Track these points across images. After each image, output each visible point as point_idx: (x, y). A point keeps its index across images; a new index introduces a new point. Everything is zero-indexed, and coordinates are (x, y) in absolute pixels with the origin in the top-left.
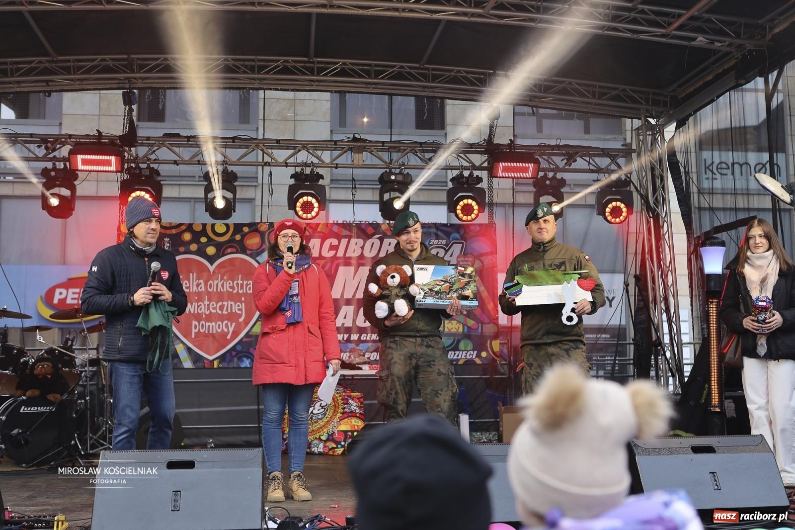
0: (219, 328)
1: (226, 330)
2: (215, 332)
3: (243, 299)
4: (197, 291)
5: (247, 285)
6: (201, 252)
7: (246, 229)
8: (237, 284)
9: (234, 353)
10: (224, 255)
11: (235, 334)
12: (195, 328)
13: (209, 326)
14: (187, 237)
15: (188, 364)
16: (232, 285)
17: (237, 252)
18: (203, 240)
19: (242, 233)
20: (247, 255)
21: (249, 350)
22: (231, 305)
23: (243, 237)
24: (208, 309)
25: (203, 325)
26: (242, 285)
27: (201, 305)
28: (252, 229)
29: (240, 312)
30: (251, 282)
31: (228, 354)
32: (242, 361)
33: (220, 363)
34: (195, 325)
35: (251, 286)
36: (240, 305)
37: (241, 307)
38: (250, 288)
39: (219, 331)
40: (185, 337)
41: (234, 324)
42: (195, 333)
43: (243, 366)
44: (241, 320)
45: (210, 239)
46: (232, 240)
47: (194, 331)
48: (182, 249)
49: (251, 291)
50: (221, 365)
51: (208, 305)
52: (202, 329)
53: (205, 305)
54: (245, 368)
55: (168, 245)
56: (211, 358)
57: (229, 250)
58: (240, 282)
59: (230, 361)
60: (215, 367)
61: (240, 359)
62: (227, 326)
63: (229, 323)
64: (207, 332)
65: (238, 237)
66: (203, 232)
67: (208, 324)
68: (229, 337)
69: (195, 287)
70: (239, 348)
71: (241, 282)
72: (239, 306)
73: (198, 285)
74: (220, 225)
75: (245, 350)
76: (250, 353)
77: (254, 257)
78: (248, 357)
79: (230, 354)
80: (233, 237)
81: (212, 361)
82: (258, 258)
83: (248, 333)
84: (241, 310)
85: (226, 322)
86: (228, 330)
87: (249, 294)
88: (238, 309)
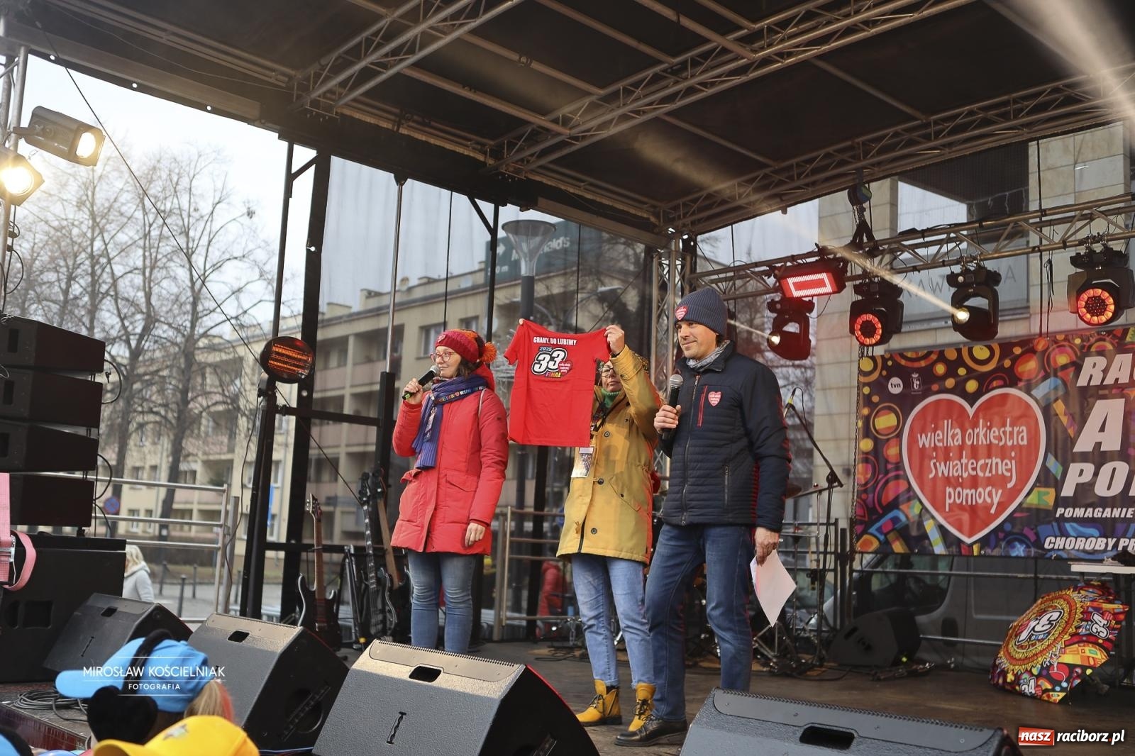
0: (980, 497)
1: (989, 500)
2: (974, 503)
3: (1013, 454)
4: (952, 444)
5: (1019, 433)
6: (959, 390)
7: (1017, 351)
8: (1004, 433)
9: (1001, 535)
10: (988, 391)
11: (1002, 506)
12: (950, 497)
13: (967, 495)
14: (940, 369)
15: (939, 549)
16: (997, 434)
17: (1005, 386)
18: (962, 371)
19: (1012, 357)
20: (1020, 389)
21: (1023, 529)
22: (997, 464)
23: (1015, 360)
24: (966, 469)
25: (959, 493)
26: (1011, 433)
27: (957, 464)
28: (1025, 349)
29: (1008, 474)
30: (1024, 428)
31: (993, 537)
32: (1014, 547)
33: (981, 549)
34: (950, 493)
35: (1025, 434)
36: (1009, 463)
37: (1009, 467)
38: (1022, 437)
39: (980, 501)
40: (937, 509)
41: (1000, 492)
42: (949, 504)
43: (1014, 554)
44: (1010, 485)
45: (969, 370)
46: (1000, 368)
47: (948, 501)
48: (935, 387)
49: (1025, 442)
50: (983, 552)
51: (967, 465)
52: (959, 498)
53: (962, 465)
54: (1017, 557)
55: (918, 383)
56: (968, 541)
57: (995, 384)
58: (1008, 429)
59: (995, 546)
60: (975, 554)
61: (1010, 544)
62: (990, 494)
63: (994, 491)
64: (964, 503)
65: (1007, 363)
66: (960, 362)
67: (965, 491)
68: (993, 511)
69: (950, 439)
70: (1008, 527)
71: (1011, 429)
72: (1006, 464)
73: (953, 436)
74: (981, 349)
75: (1016, 530)
76: (1026, 537)
77: (1028, 391)
78: (1021, 542)
79: (997, 536)
80: (1000, 364)
81: (971, 546)
82: (1033, 392)
83: (1020, 504)
84: (1010, 470)
85: (989, 488)
86: (992, 500)
87: (1020, 446)
88: (1006, 470)
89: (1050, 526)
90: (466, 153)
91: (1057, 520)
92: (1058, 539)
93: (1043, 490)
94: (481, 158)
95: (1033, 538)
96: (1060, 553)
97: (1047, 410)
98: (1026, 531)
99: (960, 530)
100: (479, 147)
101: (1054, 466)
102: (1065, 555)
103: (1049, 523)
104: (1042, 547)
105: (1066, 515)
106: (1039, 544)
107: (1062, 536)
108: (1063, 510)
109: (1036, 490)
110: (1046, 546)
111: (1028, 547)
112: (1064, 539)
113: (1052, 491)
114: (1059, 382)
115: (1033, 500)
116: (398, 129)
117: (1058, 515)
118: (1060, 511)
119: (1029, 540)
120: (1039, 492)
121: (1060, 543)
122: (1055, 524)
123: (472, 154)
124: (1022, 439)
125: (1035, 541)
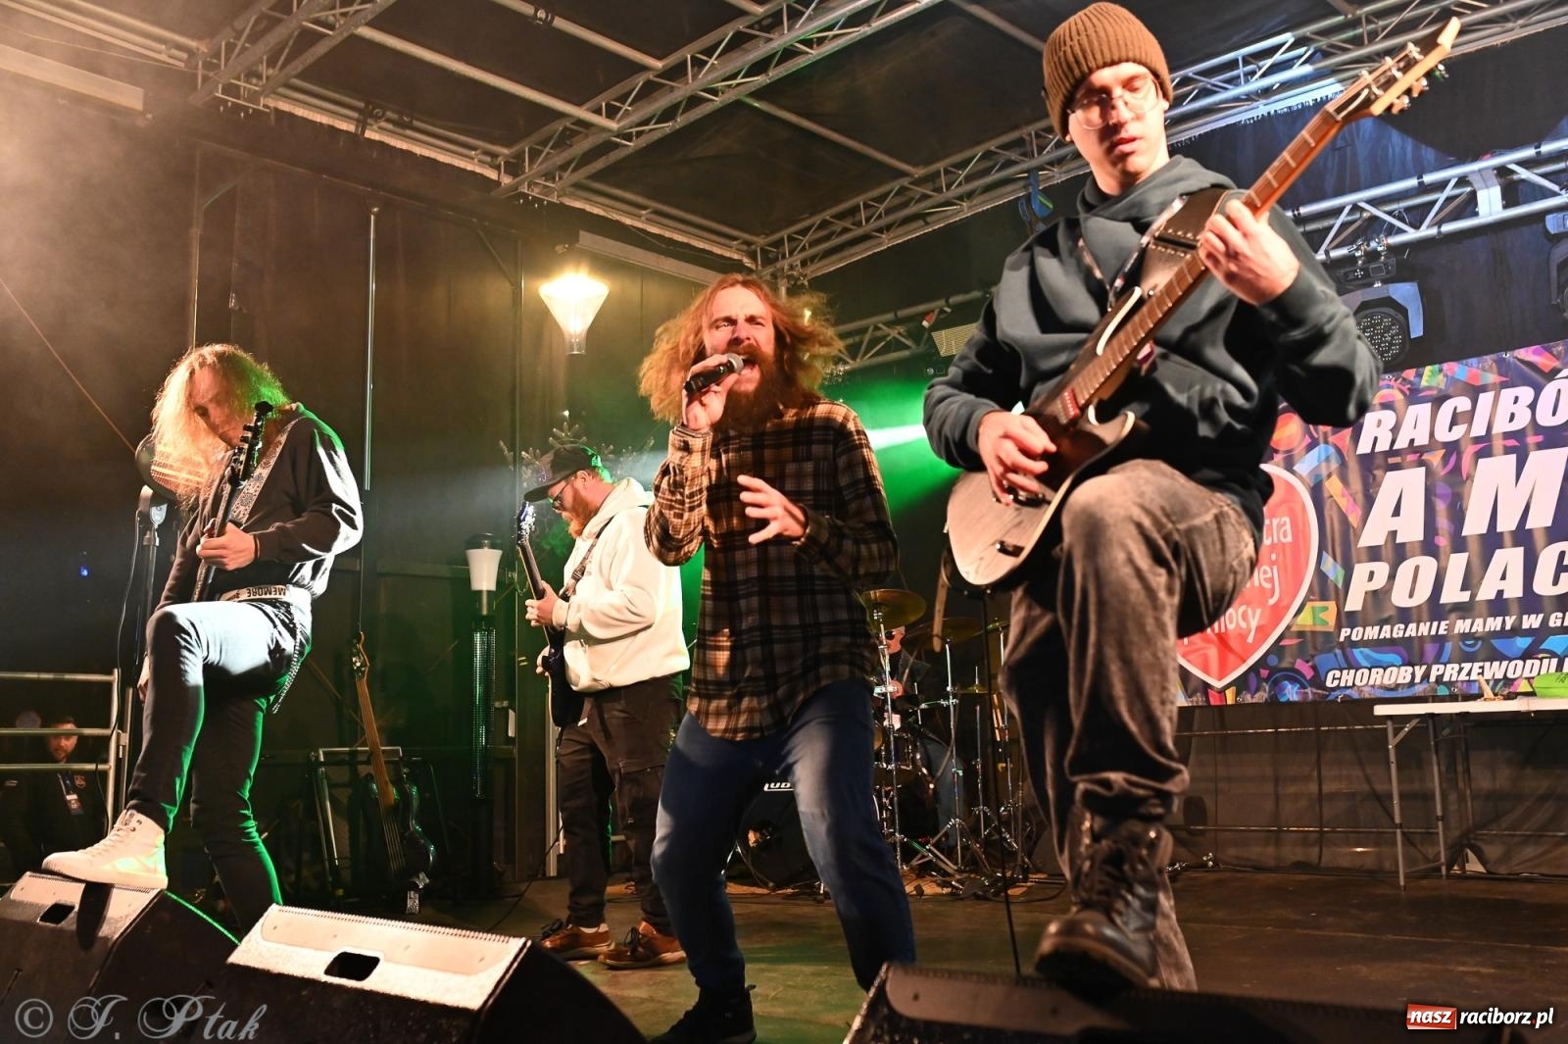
0: (1231, 622)
1: (1243, 625)
2: (1223, 630)
3: (1274, 557)
5: (1280, 526)
9: (1264, 673)
11: (1263, 632)
20: (1278, 464)
21: (1294, 663)
26: (1270, 527)
29: (1268, 586)
30: (1287, 520)
31: (1252, 677)
33: (1238, 694)
35: (1288, 527)
36: (1268, 569)
37: (1269, 575)
38: (1285, 531)
39: (1232, 626)
41: (1258, 612)
44: (1272, 601)
49: (1289, 539)
50: (1239, 700)
56: (1218, 684)
59: (1257, 690)
60: (1230, 702)
62: (1245, 616)
63: (1250, 612)
68: (1250, 639)
71: (1268, 521)
72: (1265, 572)
75: (1285, 664)
76: (1298, 672)
77: (1290, 467)
78: (1293, 680)
79: (1258, 674)
81: (1222, 691)
82: (1296, 468)
83: (1288, 627)
84: (1271, 580)
85: (1243, 608)
86: (1248, 624)
87: (1283, 544)
88: (1265, 579)
89: (1331, 655)
90: (469, 167)
91: (1341, 646)
92: (1345, 672)
93: (1319, 604)
94: (492, 175)
95: (1309, 674)
96: (1348, 692)
97: (1317, 491)
98: (1300, 664)
99: (1206, 671)
100: (488, 159)
101: (1333, 569)
102: (1355, 694)
103: (1330, 650)
104: (1322, 685)
105: (1354, 638)
106: (1318, 681)
107: (1349, 668)
108: (1349, 630)
109: (1309, 605)
110: (1329, 684)
111: (1303, 687)
112: (1352, 672)
113: (1332, 605)
114: (1332, 450)
115: (1306, 620)
116: (363, 132)
117: (1342, 639)
118: (1345, 632)
119: (1304, 677)
120: (1313, 608)
121: (1347, 677)
122: (1338, 651)
123: (478, 170)
124: (1285, 536)
125: (1313, 677)
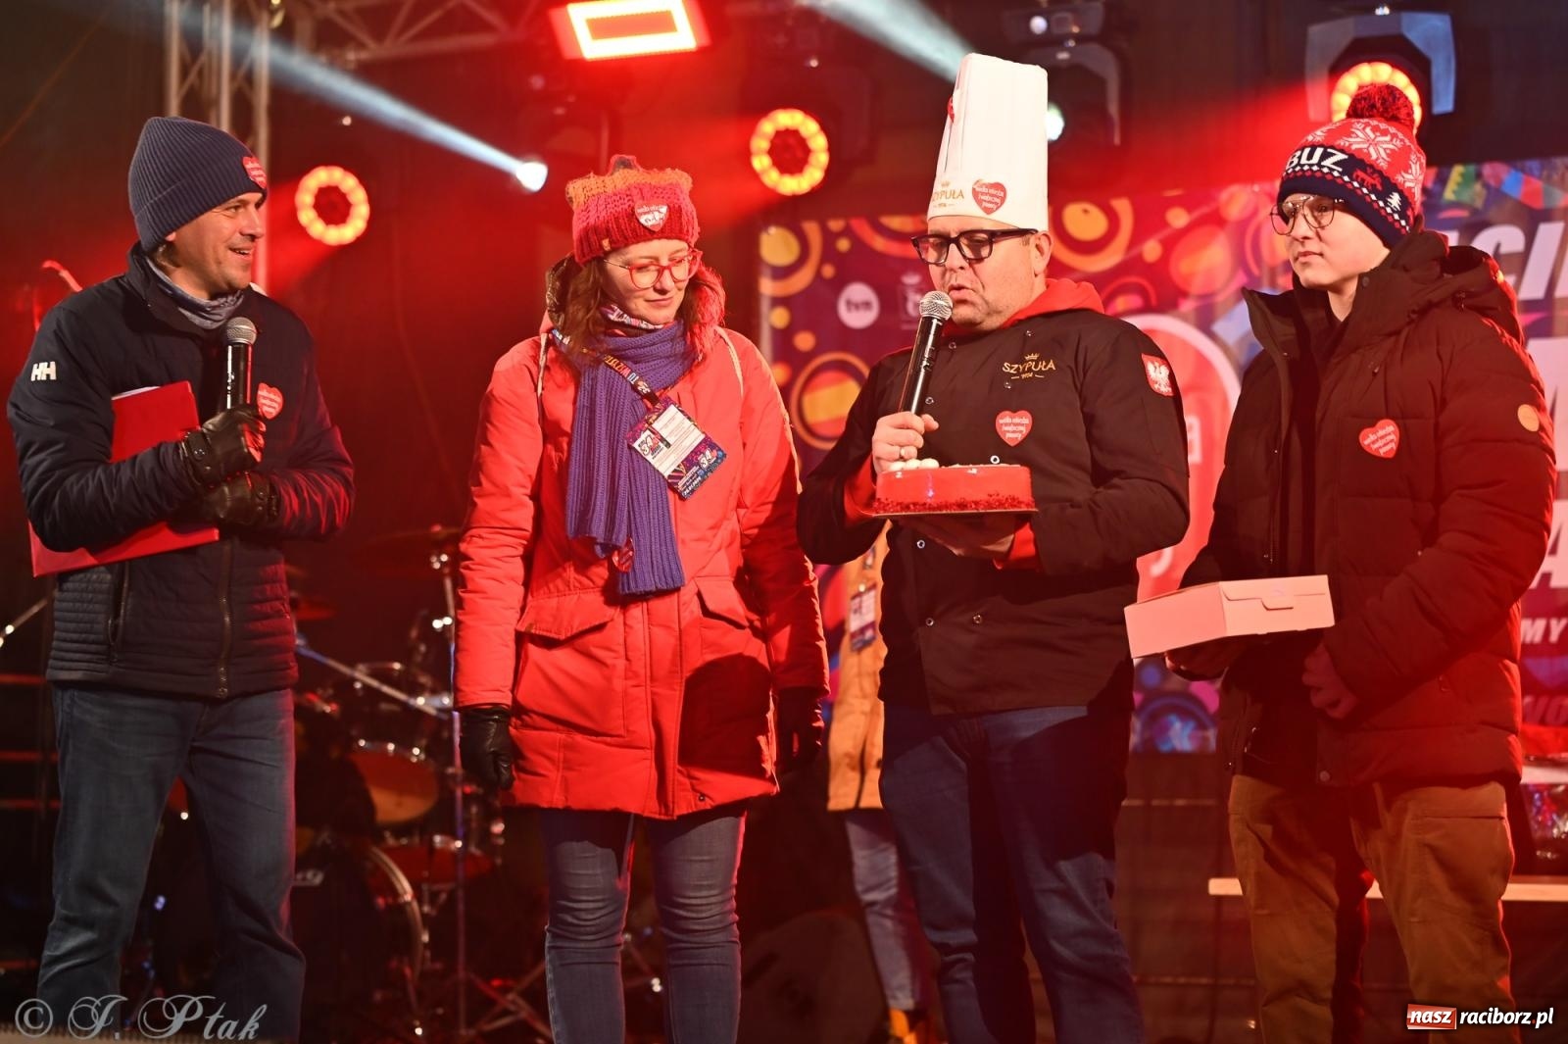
7: (1178, 218)
17: (1147, 308)
19: (1165, 233)
20: (1184, 318)
23: (1169, 245)
28: (1197, 214)
32: (1165, 728)
43: (1167, 747)
46: (1133, 264)
54: (1177, 755)
57: (1120, 303)
61: (1157, 721)
65: (1151, 250)
70: (1152, 677)
74: (1086, 211)
77: (1205, 322)
80: (1134, 252)
82: (1219, 328)
